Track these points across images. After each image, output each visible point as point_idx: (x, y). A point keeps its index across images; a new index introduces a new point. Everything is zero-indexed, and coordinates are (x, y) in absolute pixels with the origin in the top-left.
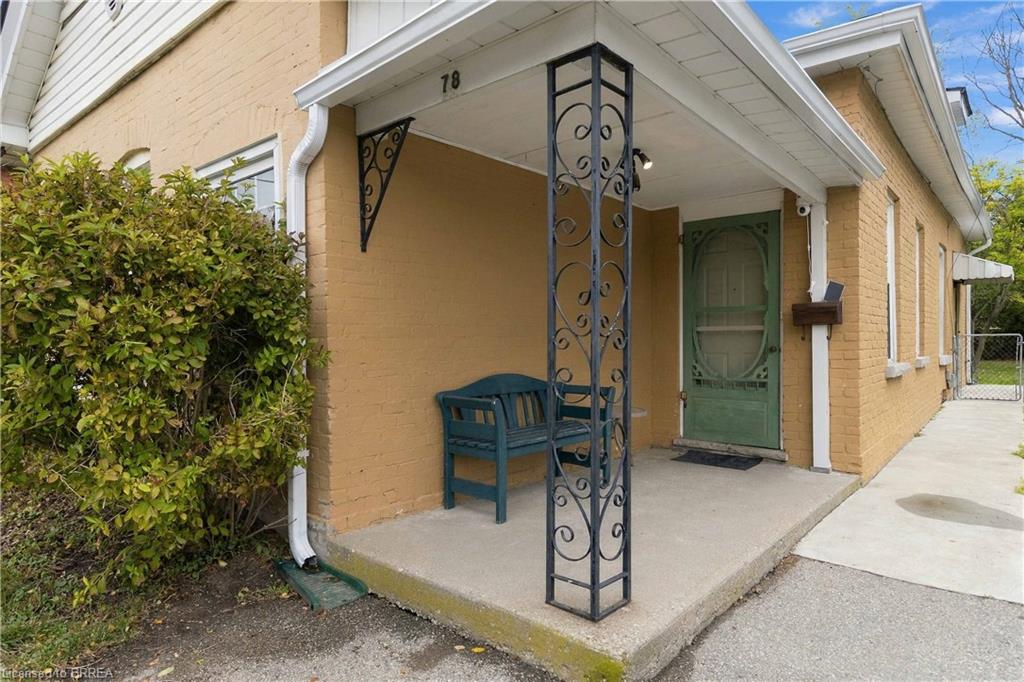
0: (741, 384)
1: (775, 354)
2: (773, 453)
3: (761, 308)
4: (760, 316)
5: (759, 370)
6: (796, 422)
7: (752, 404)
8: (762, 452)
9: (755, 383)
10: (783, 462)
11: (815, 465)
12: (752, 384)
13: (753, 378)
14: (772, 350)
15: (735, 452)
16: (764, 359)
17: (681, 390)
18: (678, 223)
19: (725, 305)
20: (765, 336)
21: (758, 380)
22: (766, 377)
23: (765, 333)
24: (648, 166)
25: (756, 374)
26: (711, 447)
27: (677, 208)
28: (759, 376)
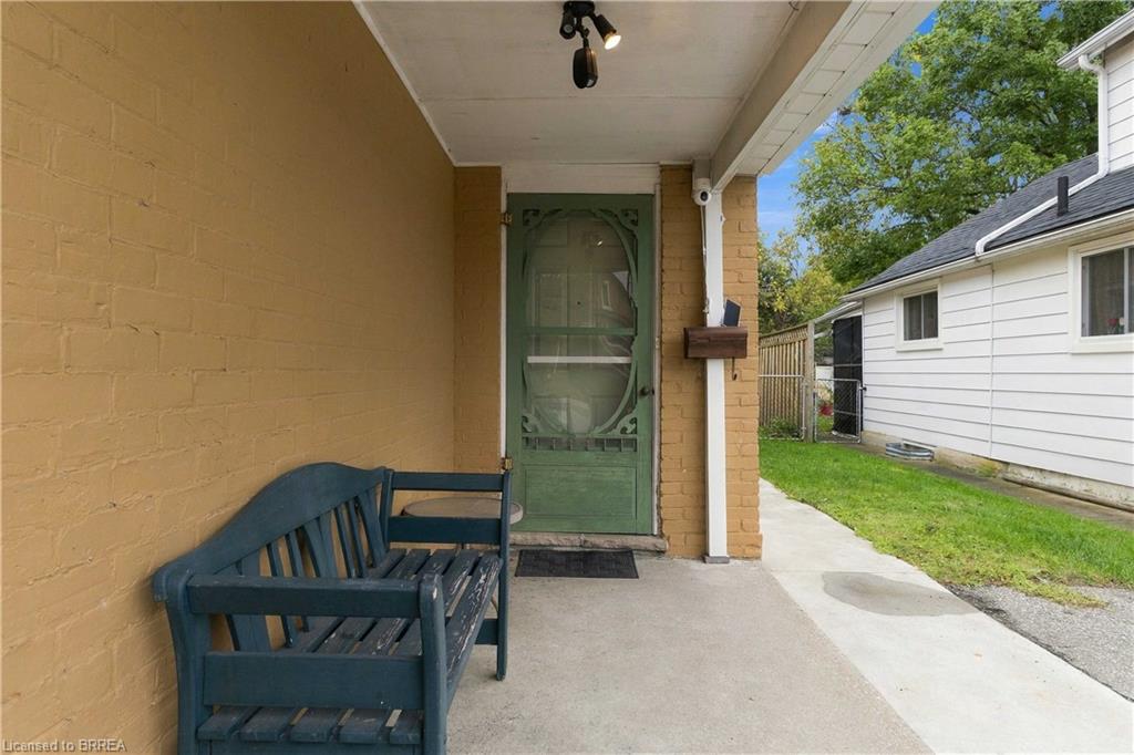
0: (599, 443)
1: (646, 398)
2: (647, 542)
3: (629, 332)
4: (626, 345)
5: (625, 422)
6: (681, 495)
7: (615, 470)
8: (631, 541)
9: (620, 440)
10: (660, 553)
11: (711, 555)
12: (616, 443)
13: (616, 433)
14: (643, 393)
15: (594, 546)
16: (631, 406)
17: (503, 455)
18: (499, 191)
19: (564, 324)
20: (633, 373)
21: (622, 436)
22: (635, 431)
23: (633, 368)
24: (613, 42)
25: (619, 427)
26: (555, 542)
27: (499, 168)
28: (624, 430)
